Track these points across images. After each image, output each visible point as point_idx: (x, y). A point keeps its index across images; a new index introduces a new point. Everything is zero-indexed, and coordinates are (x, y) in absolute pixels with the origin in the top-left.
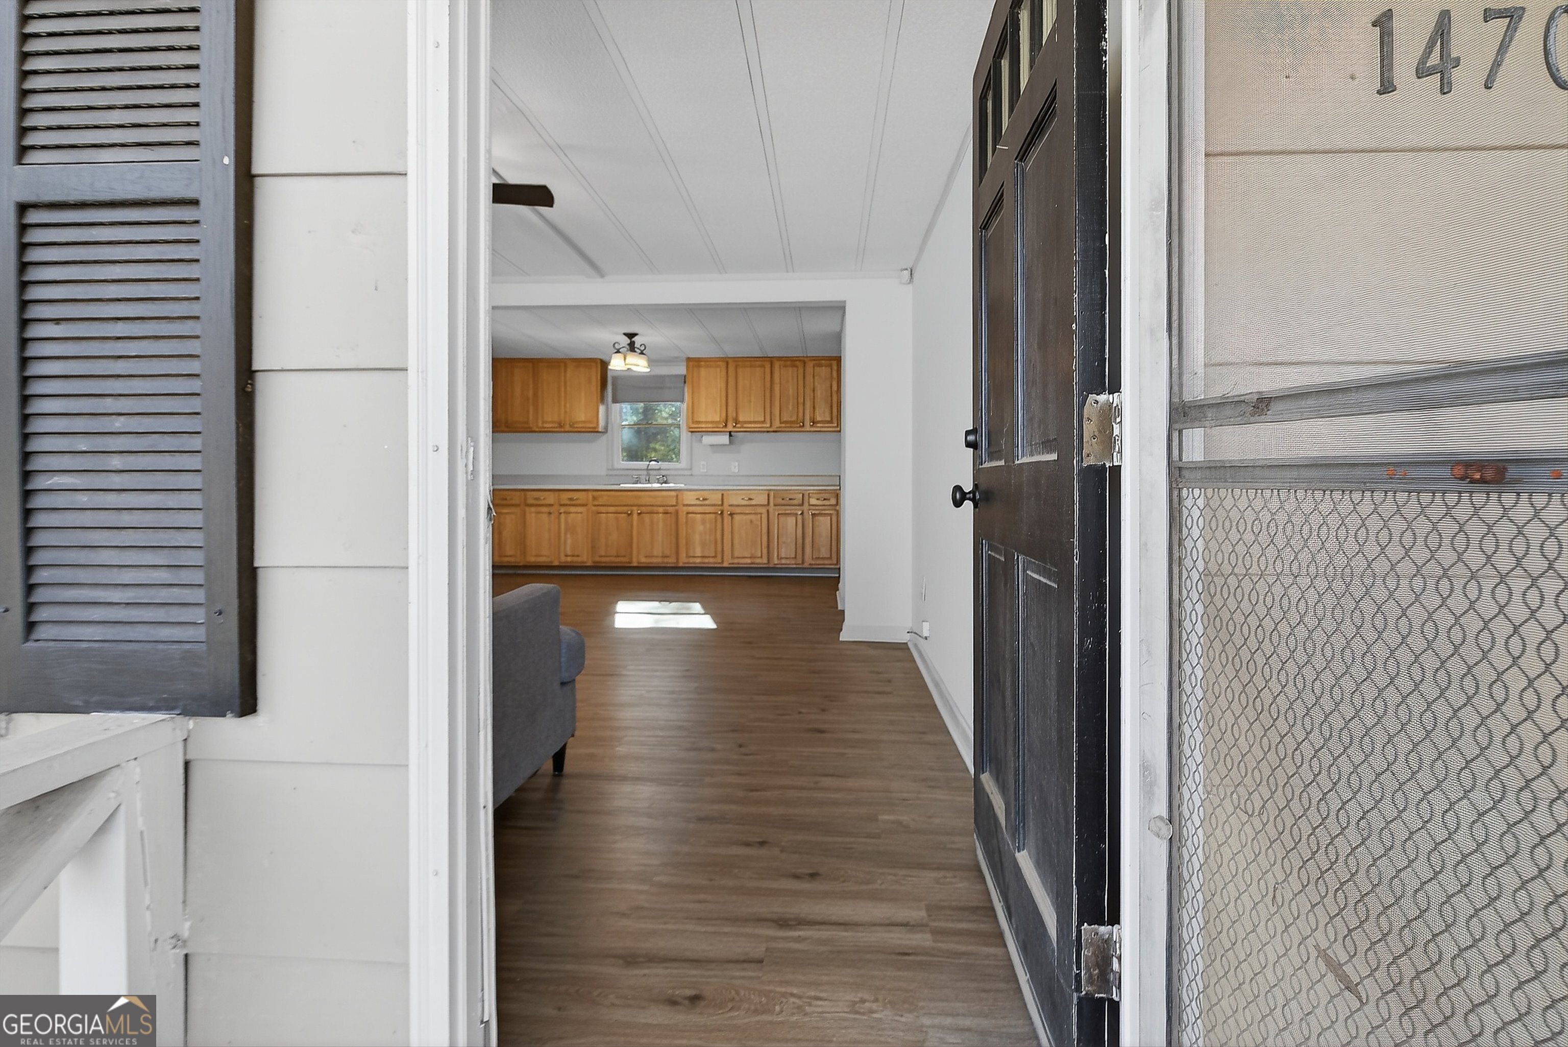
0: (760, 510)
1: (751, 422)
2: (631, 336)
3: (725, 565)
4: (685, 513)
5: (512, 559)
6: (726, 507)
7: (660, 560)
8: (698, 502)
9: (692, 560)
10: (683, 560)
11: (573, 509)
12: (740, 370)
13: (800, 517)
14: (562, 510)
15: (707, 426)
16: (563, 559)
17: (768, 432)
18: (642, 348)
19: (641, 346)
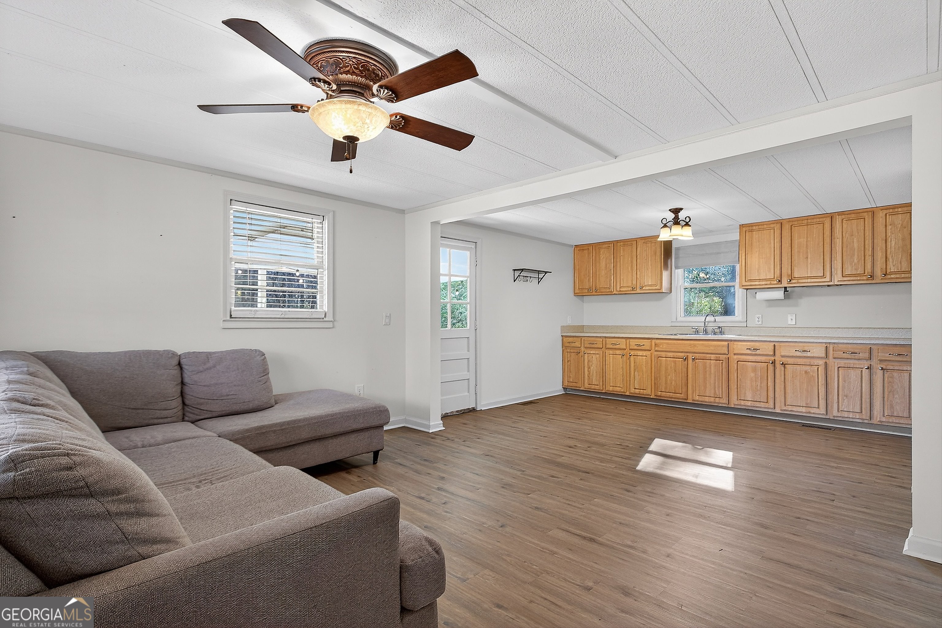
0: (817, 362)
1: (808, 278)
2: (676, 211)
3: (778, 410)
4: (736, 362)
5: (597, 387)
6: (778, 358)
7: (712, 400)
8: (749, 352)
9: (742, 403)
10: (734, 402)
11: (640, 353)
12: (795, 229)
13: (866, 372)
14: (632, 353)
15: (761, 283)
16: (633, 390)
17: (828, 286)
18: (688, 220)
19: (686, 218)
